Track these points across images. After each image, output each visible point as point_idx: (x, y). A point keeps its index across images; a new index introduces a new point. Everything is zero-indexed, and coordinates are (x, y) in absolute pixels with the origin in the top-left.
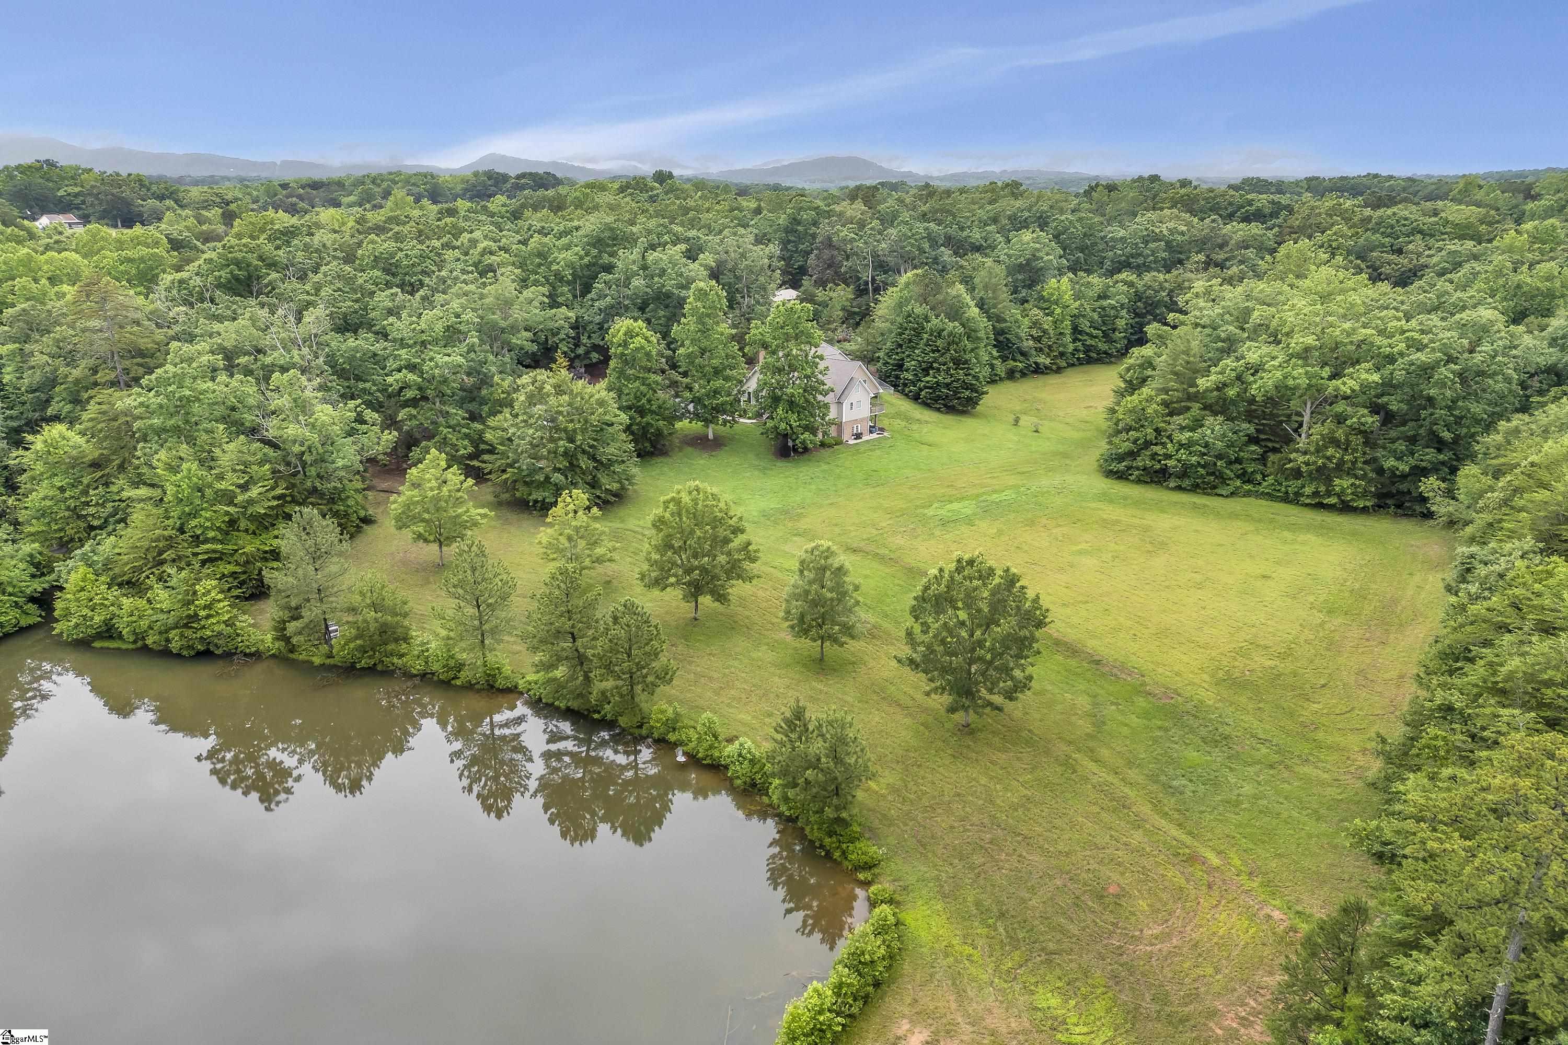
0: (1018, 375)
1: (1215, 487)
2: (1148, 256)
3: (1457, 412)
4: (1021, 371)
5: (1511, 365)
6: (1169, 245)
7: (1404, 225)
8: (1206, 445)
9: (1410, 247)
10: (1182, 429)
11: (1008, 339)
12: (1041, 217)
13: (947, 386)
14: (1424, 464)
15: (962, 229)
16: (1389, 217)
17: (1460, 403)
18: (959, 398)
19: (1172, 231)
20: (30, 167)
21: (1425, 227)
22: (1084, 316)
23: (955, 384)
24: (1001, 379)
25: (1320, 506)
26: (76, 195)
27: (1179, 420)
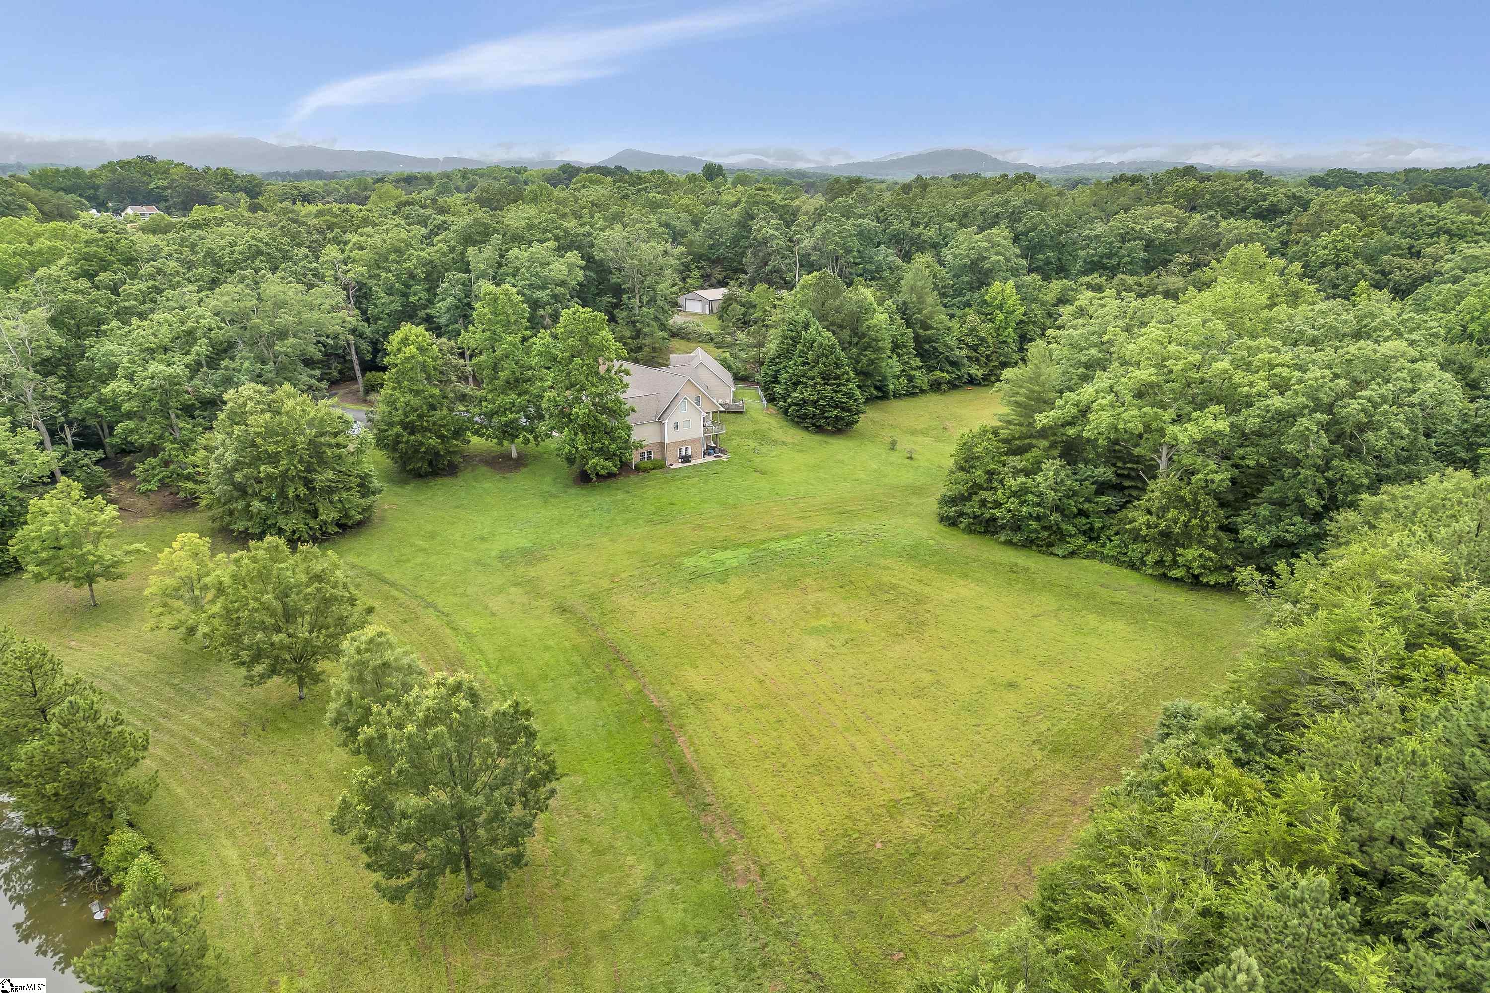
0: (944, 387)
1: (1050, 545)
2: (1124, 256)
3: (1329, 474)
4: (949, 382)
5: (1401, 416)
6: (1149, 245)
7: (1429, 225)
8: (1040, 494)
9: (1429, 250)
10: (1016, 472)
11: (935, 348)
12: (1013, 213)
13: (814, 403)
14: (1288, 537)
15: (915, 225)
16: (1412, 215)
17: (1335, 463)
18: (827, 417)
19: (1158, 229)
20: (129, 163)
21: (1454, 227)
22: (1034, 323)
23: (821, 402)
24: (922, 391)
25: (1164, 578)
26: (165, 188)
27: (1014, 461)
